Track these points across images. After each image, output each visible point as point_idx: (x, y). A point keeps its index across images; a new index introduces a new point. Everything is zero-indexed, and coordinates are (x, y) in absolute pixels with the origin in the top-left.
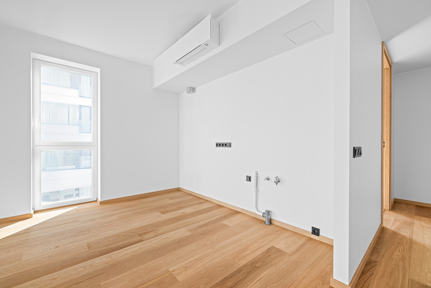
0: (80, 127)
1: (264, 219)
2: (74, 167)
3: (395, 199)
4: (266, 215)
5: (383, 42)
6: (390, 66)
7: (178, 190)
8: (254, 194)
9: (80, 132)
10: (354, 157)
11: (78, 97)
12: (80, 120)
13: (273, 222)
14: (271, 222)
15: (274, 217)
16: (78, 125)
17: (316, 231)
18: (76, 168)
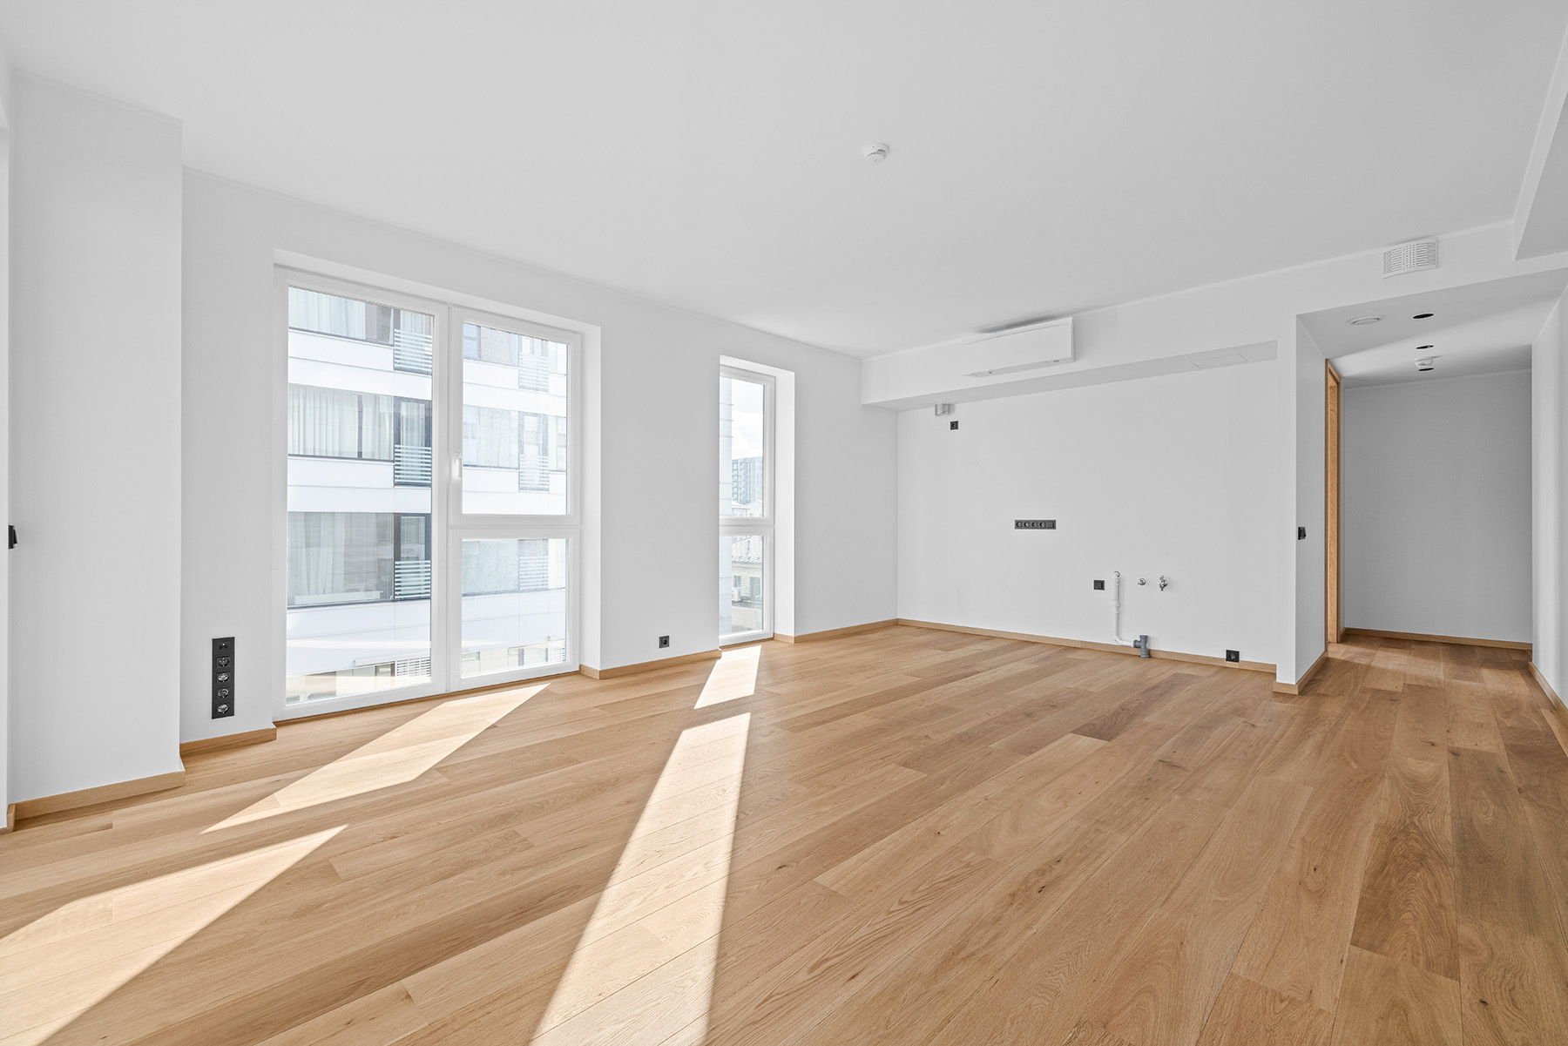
0: (396, 467)
1: (1137, 652)
2: (376, 595)
3: (1347, 629)
4: (1142, 644)
5: (1327, 360)
6: (1338, 383)
7: (897, 623)
8: (1114, 611)
9: (395, 485)
10: (1299, 539)
11: (392, 370)
12: (397, 444)
13: (1153, 654)
14: (1149, 654)
15: (1153, 646)
16: (393, 461)
17: (1233, 656)
18: (384, 599)
